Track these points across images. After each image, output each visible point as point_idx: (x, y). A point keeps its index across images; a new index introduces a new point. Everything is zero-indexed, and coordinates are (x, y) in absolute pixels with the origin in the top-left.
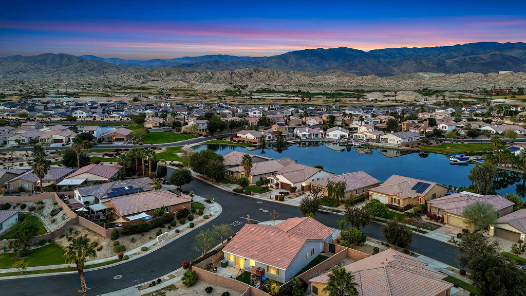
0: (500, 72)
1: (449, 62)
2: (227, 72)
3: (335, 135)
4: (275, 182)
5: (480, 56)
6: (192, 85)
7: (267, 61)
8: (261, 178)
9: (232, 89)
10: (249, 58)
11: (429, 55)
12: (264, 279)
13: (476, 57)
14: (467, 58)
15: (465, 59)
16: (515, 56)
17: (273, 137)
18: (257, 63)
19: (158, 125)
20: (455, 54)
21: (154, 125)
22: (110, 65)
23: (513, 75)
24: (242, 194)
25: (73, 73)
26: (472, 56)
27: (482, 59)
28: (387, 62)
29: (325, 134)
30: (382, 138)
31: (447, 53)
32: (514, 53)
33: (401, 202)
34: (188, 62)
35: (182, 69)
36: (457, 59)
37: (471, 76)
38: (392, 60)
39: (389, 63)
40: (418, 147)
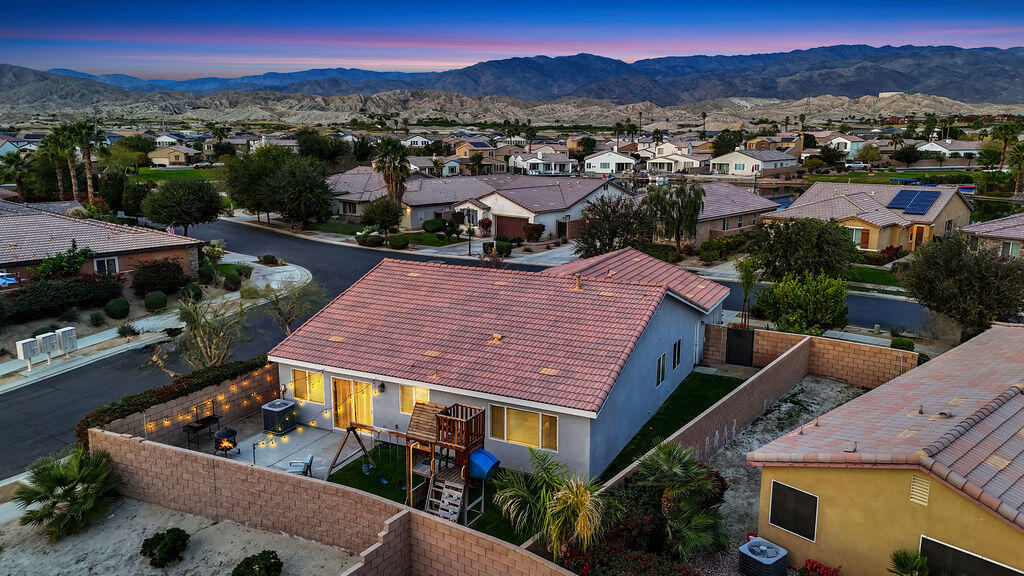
0: (881, 95)
1: (782, 81)
2: (355, 97)
3: (605, 165)
4: (480, 217)
5: (837, 70)
6: (281, 115)
7: (438, 80)
8: (438, 215)
9: (365, 119)
10: (399, 74)
11: (745, 70)
12: (482, 464)
13: (831, 73)
14: (815, 74)
15: (811, 77)
16: (900, 70)
17: (461, 170)
18: (417, 85)
19: (182, 159)
20: (791, 67)
21: (173, 160)
22: (105, 87)
23: (904, 98)
24: (381, 249)
25: (24, 103)
26: (824, 71)
27: (841, 76)
28: (668, 83)
29: (582, 166)
30: (714, 164)
31: (778, 66)
32: (898, 65)
33: (874, 237)
34: (276, 83)
35: (262, 94)
36: (796, 77)
37: (828, 103)
38: (678, 79)
39: (674, 84)
40: (799, 177)
